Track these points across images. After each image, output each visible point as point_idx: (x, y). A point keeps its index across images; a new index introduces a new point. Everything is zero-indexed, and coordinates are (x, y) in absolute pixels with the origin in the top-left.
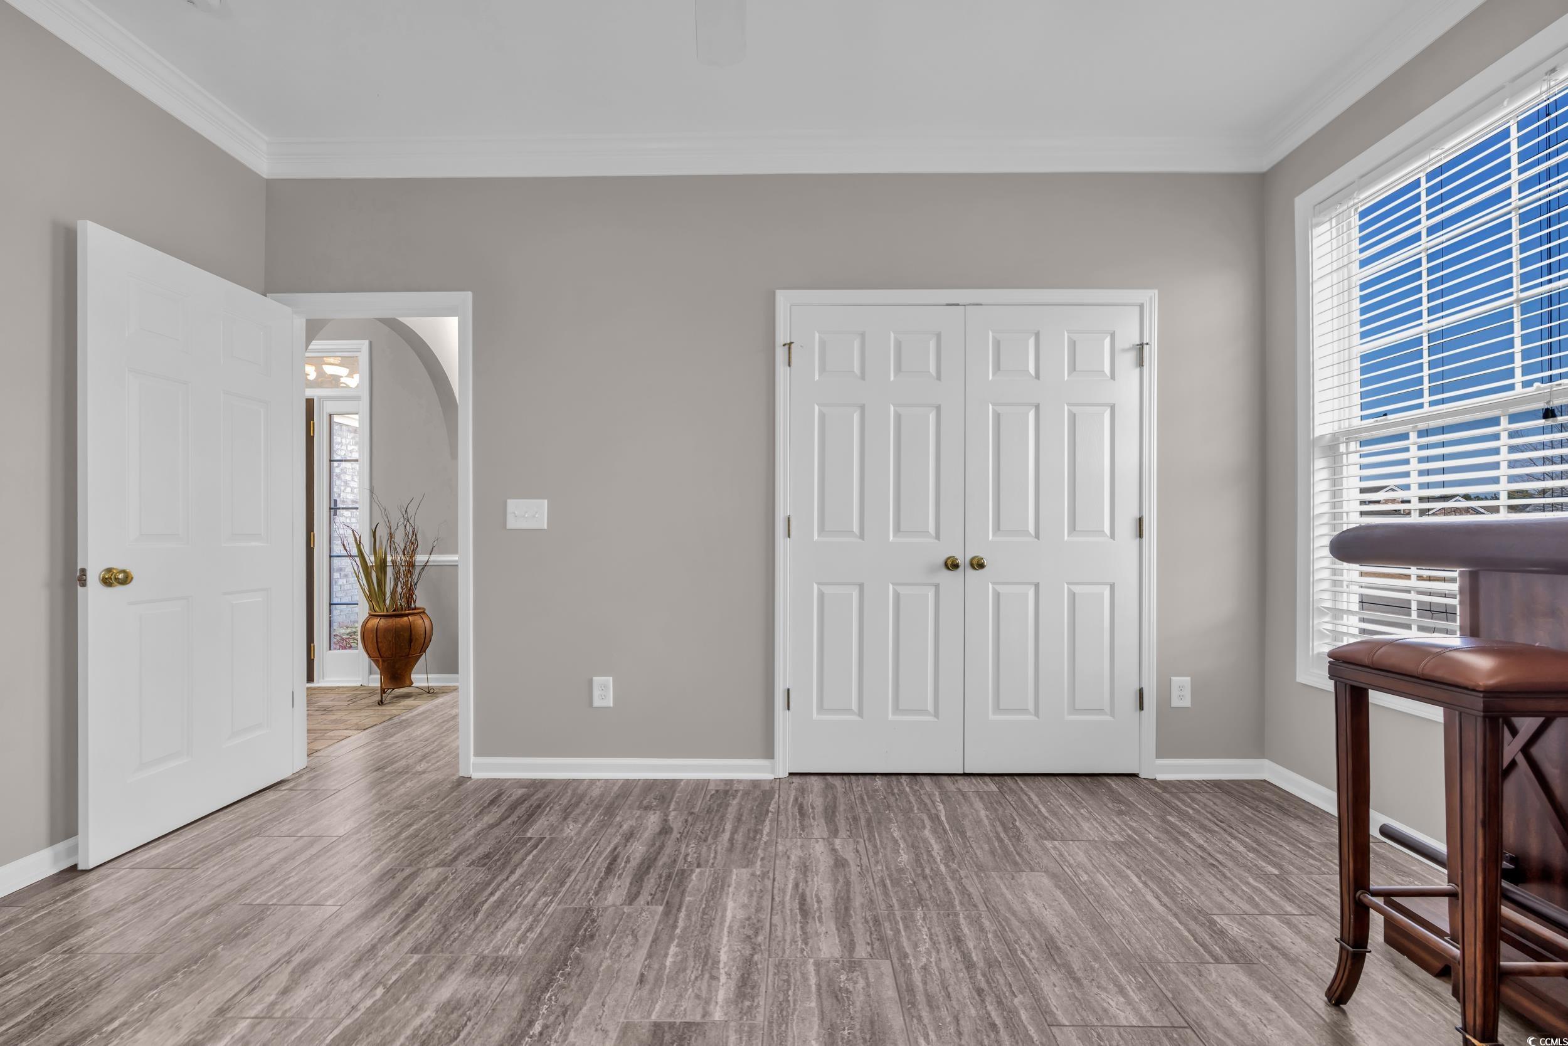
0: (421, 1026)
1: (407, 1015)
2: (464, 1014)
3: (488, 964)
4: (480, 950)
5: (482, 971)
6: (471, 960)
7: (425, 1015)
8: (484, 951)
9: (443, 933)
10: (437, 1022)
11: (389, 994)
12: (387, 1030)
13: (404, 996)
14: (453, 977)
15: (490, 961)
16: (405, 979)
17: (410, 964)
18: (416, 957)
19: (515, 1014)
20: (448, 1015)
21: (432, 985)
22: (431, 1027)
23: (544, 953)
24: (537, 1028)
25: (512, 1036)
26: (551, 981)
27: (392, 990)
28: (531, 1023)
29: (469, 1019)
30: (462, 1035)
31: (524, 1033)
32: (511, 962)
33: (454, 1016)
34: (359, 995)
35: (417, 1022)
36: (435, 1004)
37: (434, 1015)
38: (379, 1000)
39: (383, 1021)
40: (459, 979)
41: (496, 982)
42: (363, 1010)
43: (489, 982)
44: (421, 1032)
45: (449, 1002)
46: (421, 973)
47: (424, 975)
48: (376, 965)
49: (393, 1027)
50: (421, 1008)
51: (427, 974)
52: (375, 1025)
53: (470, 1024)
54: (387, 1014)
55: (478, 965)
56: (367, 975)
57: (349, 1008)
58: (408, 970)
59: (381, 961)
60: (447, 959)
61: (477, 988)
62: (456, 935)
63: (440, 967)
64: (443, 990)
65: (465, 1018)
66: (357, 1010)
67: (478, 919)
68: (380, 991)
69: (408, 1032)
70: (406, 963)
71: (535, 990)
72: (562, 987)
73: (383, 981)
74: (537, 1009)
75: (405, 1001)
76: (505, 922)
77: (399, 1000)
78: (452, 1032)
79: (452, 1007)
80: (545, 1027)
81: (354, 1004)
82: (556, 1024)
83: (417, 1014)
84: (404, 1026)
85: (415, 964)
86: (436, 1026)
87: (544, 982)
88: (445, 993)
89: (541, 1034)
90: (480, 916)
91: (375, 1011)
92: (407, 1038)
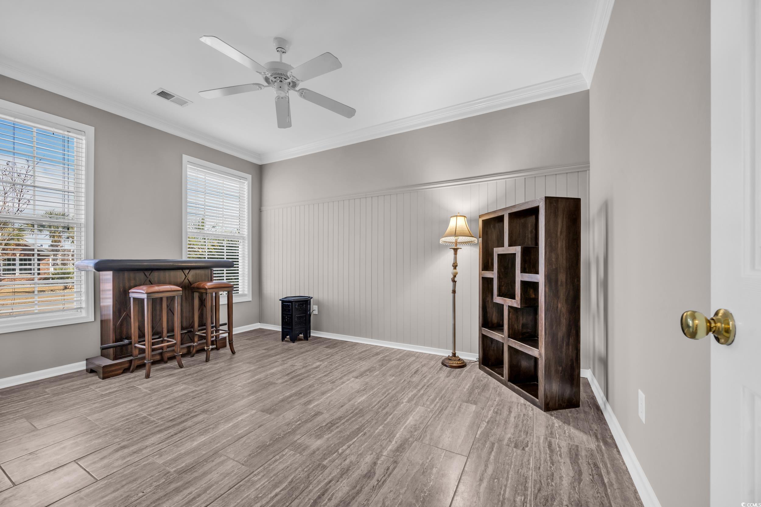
0: (329, 434)
1: (332, 439)
2: (316, 433)
3: (300, 449)
4: (300, 457)
5: (304, 446)
6: (305, 453)
7: (327, 437)
8: (299, 456)
9: (310, 473)
10: (324, 433)
11: (337, 449)
12: (339, 436)
13: (332, 446)
14: (314, 448)
15: (299, 450)
16: (331, 453)
17: (328, 460)
18: (325, 463)
19: (302, 428)
20: (320, 434)
21: (322, 447)
22: (326, 432)
23: (280, 446)
24: (298, 423)
25: (306, 423)
26: (285, 435)
27: (336, 450)
28: (299, 424)
29: (315, 431)
30: (319, 427)
31: (302, 422)
32: (293, 447)
33: (319, 433)
34: (348, 452)
35: (330, 435)
36: (323, 439)
37: (325, 436)
38: (340, 447)
39: (340, 439)
40: (313, 446)
41: (301, 440)
42: (346, 445)
43: (304, 441)
44: (329, 432)
45: (319, 439)
46: (325, 454)
47: (324, 453)
48: (341, 464)
49: (337, 436)
50: (328, 439)
51: (323, 452)
52: (342, 439)
53: (315, 429)
54: (338, 441)
55: (304, 450)
56: (344, 461)
57: (351, 448)
58: (329, 457)
59: (339, 466)
60: (314, 457)
61: (308, 440)
62: (306, 470)
63: (317, 454)
64: (319, 444)
65: (316, 431)
66: (348, 446)
67: (292, 477)
68: (340, 451)
69: (333, 433)
70: (329, 461)
71: (292, 433)
72: (283, 431)
73: (339, 455)
74: (295, 427)
75: (332, 444)
76: (282, 470)
77: (334, 445)
78: (321, 429)
79: (319, 437)
80: (296, 422)
81: (349, 449)
82: (293, 422)
83: (329, 438)
84: (333, 435)
85: (326, 459)
86: (325, 432)
87: (288, 435)
88: (319, 442)
89: (299, 421)
90: (289, 479)
91: (342, 444)
92: (333, 431)
